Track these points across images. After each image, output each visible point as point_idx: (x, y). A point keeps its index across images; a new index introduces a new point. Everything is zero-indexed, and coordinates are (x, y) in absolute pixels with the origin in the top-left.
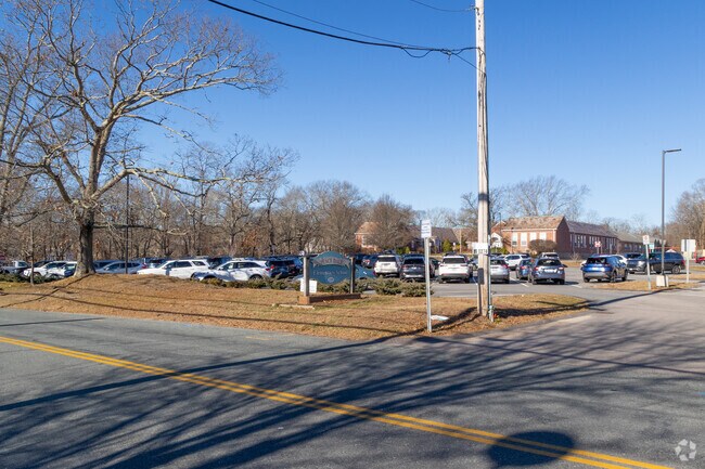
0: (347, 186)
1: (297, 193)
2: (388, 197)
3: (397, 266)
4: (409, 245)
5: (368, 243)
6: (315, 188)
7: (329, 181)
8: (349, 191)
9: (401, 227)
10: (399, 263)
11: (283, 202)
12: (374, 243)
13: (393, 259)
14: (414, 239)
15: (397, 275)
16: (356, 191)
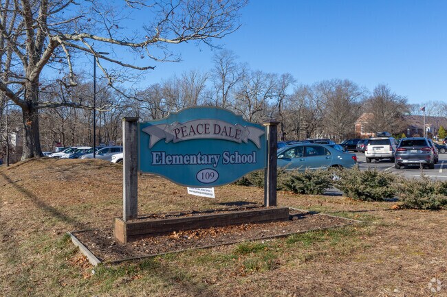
0: (348, 84)
1: (304, 91)
2: (384, 87)
3: (392, 149)
4: (405, 132)
5: (366, 131)
6: (321, 87)
7: (332, 80)
8: (350, 88)
9: (397, 116)
10: (394, 146)
11: (292, 99)
12: (371, 130)
13: (387, 142)
14: (409, 127)
15: (391, 159)
16: (355, 88)
